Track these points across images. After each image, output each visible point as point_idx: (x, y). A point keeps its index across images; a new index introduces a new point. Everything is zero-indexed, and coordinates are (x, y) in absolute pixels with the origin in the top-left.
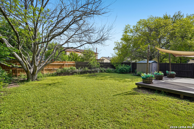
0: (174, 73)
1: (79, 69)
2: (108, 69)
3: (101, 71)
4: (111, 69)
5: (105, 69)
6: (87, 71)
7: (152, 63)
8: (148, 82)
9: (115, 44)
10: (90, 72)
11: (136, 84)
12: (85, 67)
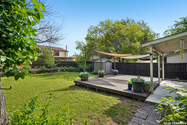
0: (117, 71)
1: (35, 68)
2: (71, 68)
3: (62, 70)
4: (73, 68)
5: (67, 68)
6: (45, 71)
7: (105, 62)
8: (84, 80)
9: (76, 43)
10: (49, 72)
11: (75, 82)
12: (42, 66)
